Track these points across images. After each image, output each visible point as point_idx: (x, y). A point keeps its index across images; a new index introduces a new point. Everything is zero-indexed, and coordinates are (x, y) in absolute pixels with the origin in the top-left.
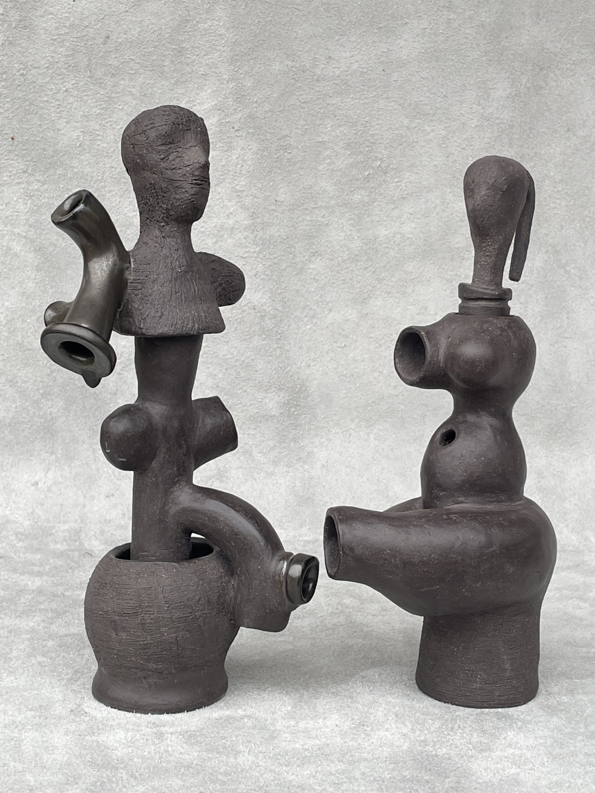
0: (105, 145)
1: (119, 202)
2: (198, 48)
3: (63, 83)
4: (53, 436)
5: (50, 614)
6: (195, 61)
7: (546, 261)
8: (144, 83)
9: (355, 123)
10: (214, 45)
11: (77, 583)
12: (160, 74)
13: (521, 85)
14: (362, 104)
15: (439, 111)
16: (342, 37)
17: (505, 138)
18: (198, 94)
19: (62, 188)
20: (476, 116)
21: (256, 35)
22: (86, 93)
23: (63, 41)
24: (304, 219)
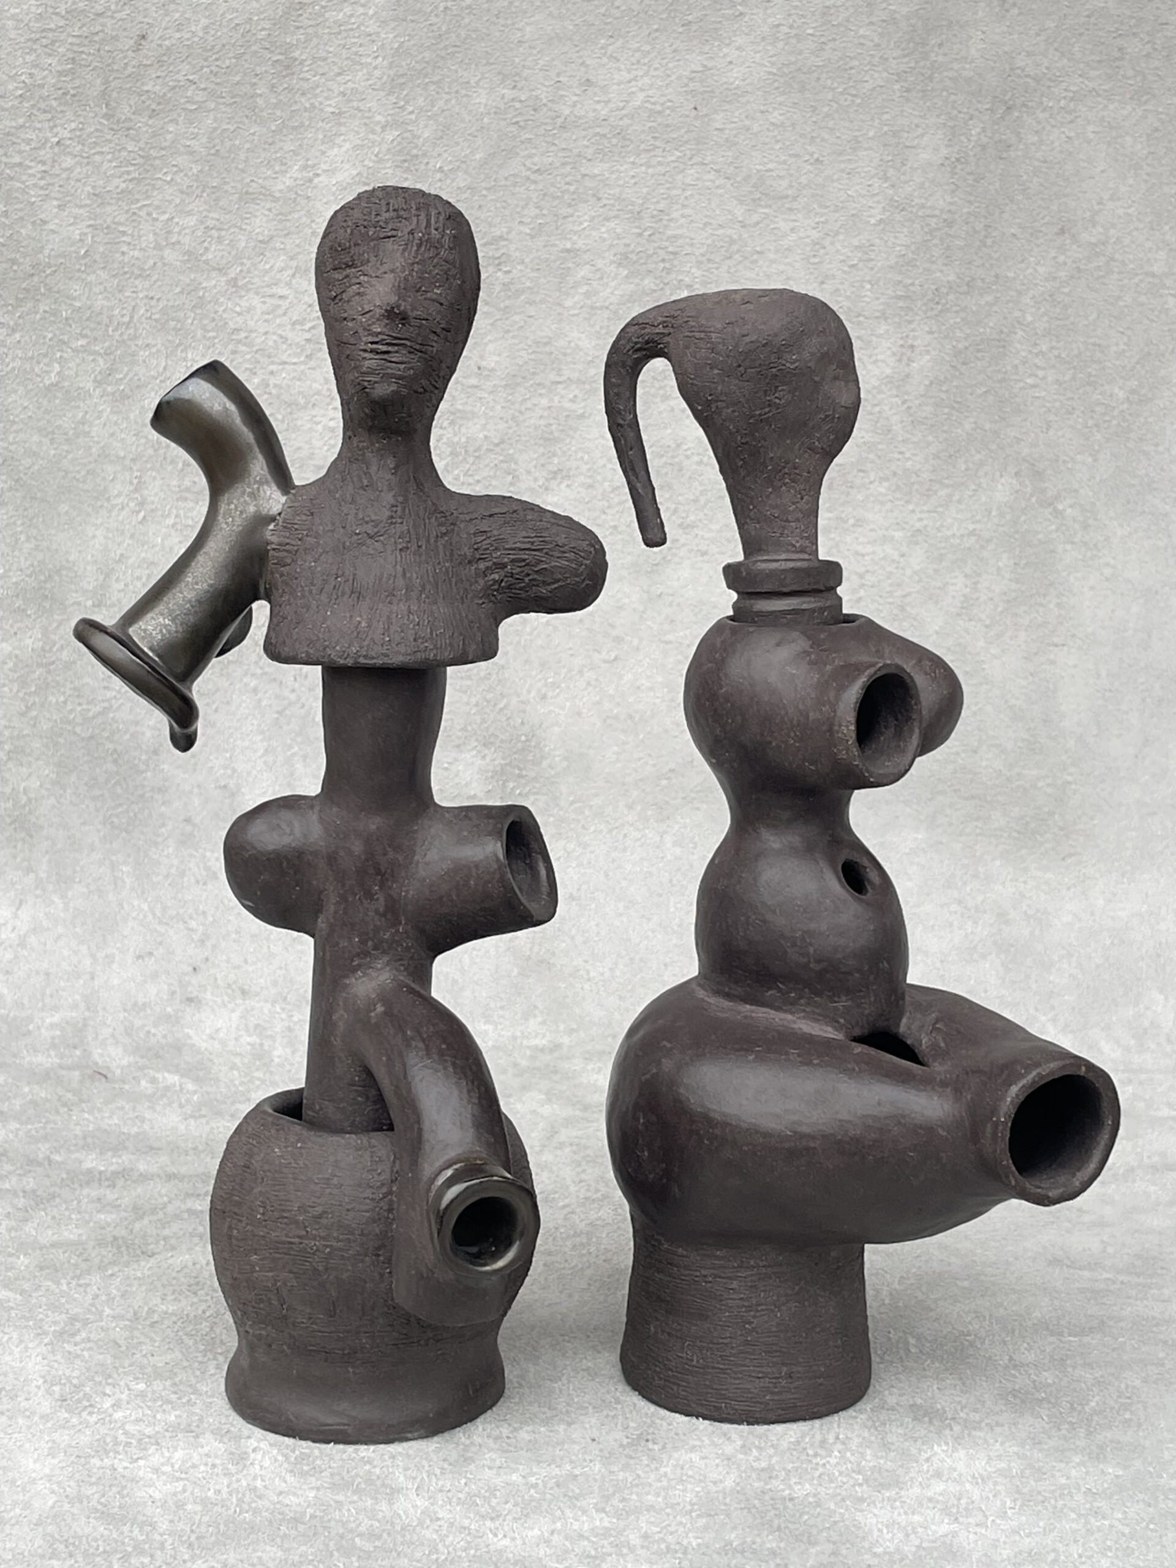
0: (136, 253)
1: (165, 369)
2: (325, 59)
3: (51, 128)
4: (31, 836)
5: (22, 1200)
6: (318, 86)
7: (1017, 492)
8: (215, 129)
9: (639, 213)
10: (356, 54)
11: (76, 1136)
12: (247, 112)
13: (969, 140)
14: (652, 176)
15: (805, 192)
16: (612, 40)
17: (936, 246)
18: (323, 153)
19: (51, 340)
20: (878, 202)
21: (440, 36)
22: (98, 149)
23: (53, 42)
24: (535, 405)
